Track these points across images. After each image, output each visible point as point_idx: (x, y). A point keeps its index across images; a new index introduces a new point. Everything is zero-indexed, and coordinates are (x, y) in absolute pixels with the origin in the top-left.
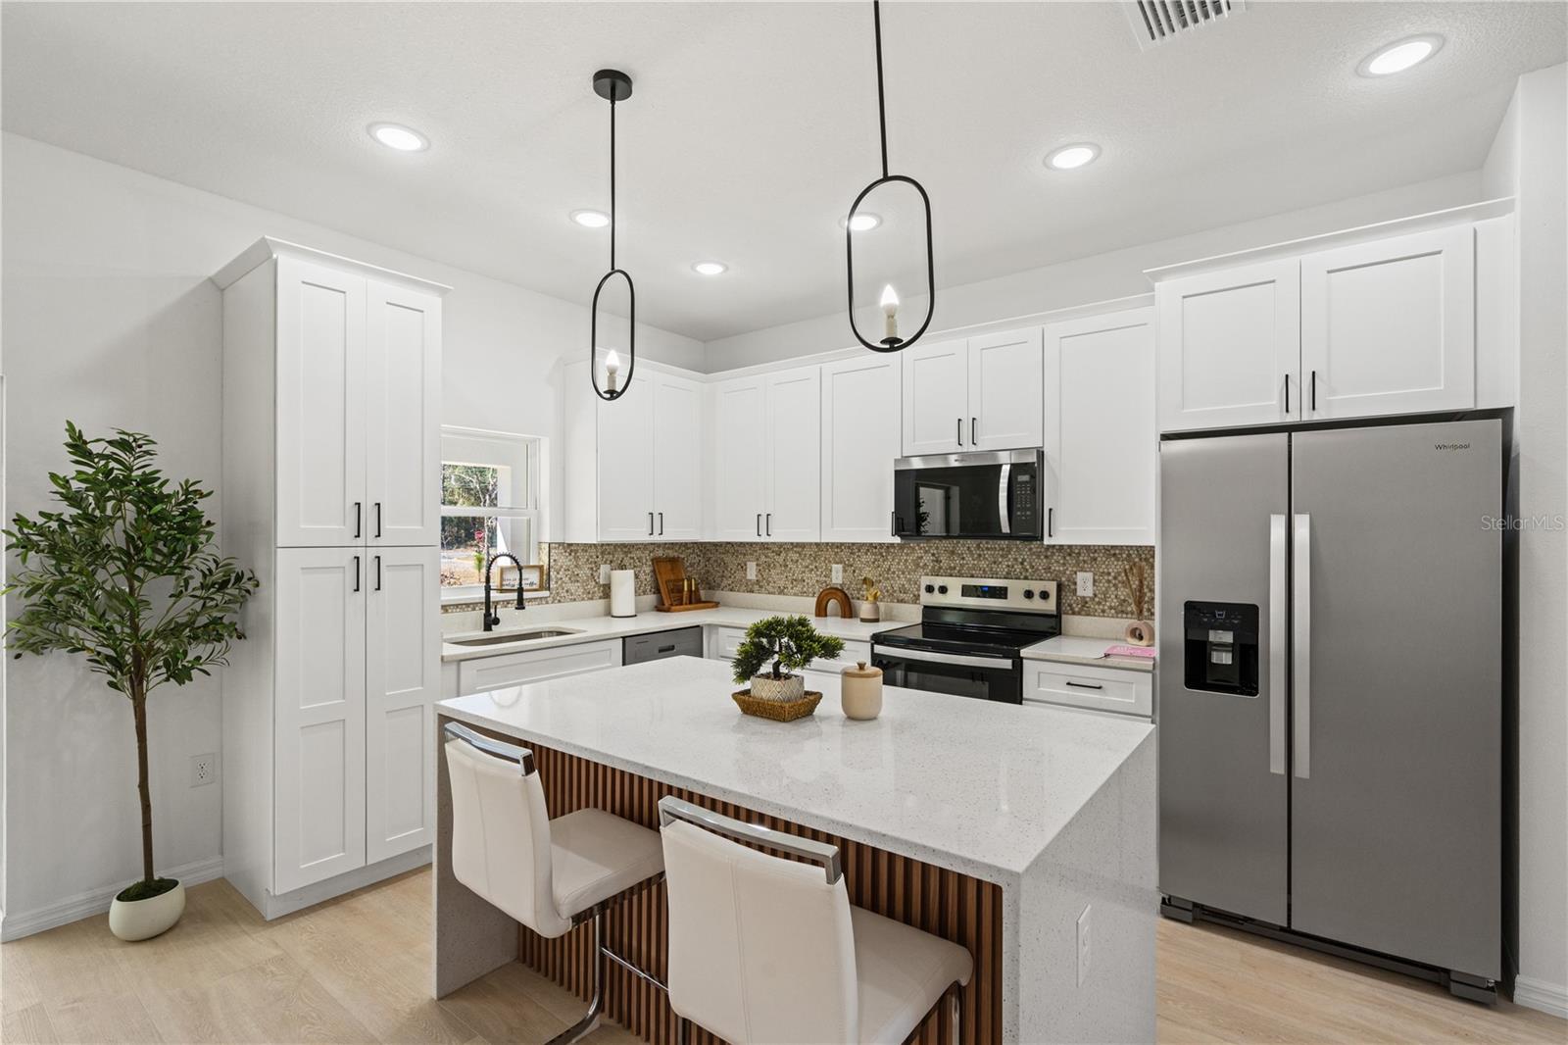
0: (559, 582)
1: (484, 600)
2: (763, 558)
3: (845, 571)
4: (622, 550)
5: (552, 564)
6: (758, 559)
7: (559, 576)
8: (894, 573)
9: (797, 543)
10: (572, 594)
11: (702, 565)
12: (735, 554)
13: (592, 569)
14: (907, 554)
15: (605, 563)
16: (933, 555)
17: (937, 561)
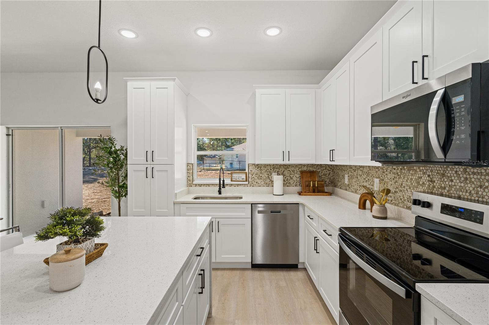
0: (253, 179)
1: (219, 184)
2: (350, 173)
3: (380, 183)
4: (284, 167)
5: (249, 172)
6: (348, 174)
7: (253, 177)
8: (404, 187)
9: (361, 166)
10: (259, 184)
11: (331, 175)
12: (342, 170)
13: (268, 174)
14: (412, 175)
15: (275, 172)
16: (429, 176)
17: (431, 181)
